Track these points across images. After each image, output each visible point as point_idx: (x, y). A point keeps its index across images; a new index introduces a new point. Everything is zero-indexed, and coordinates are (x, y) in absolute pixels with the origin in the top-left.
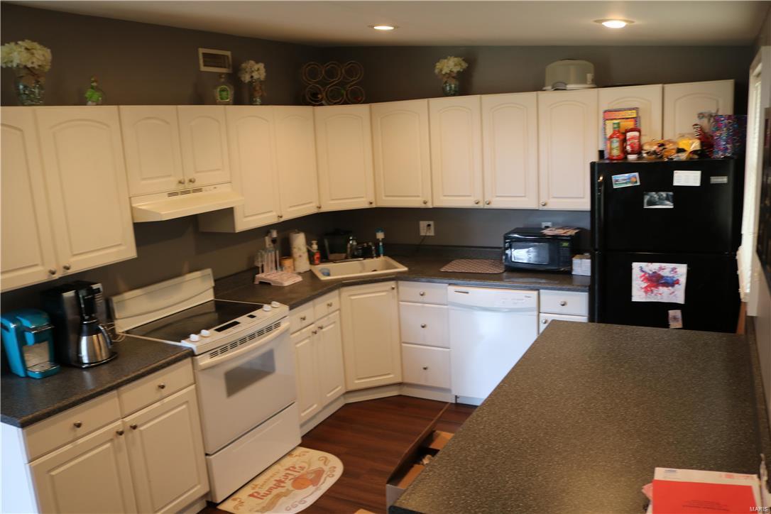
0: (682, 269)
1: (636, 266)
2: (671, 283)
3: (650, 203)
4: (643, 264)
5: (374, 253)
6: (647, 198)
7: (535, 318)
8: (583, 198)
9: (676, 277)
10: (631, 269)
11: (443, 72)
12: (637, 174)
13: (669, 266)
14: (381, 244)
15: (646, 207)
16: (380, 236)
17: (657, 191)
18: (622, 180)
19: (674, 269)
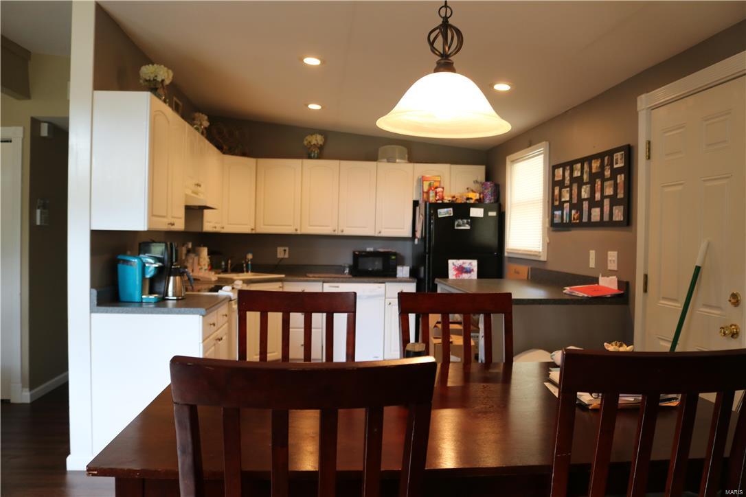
0: (474, 263)
1: (450, 262)
2: (469, 271)
3: (458, 225)
4: (454, 261)
5: (245, 269)
6: (456, 223)
7: (383, 301)
8: (403, 229)
9: (472, 268)
10: (447, 264)
11: (312, 143)
12: (451, 209)
13: (468, 261)
14: (250, 263)
15: (456, 228)
16: (250, 256)
17: (462, 219)
18: (444, 213)
19: (470, 263)
